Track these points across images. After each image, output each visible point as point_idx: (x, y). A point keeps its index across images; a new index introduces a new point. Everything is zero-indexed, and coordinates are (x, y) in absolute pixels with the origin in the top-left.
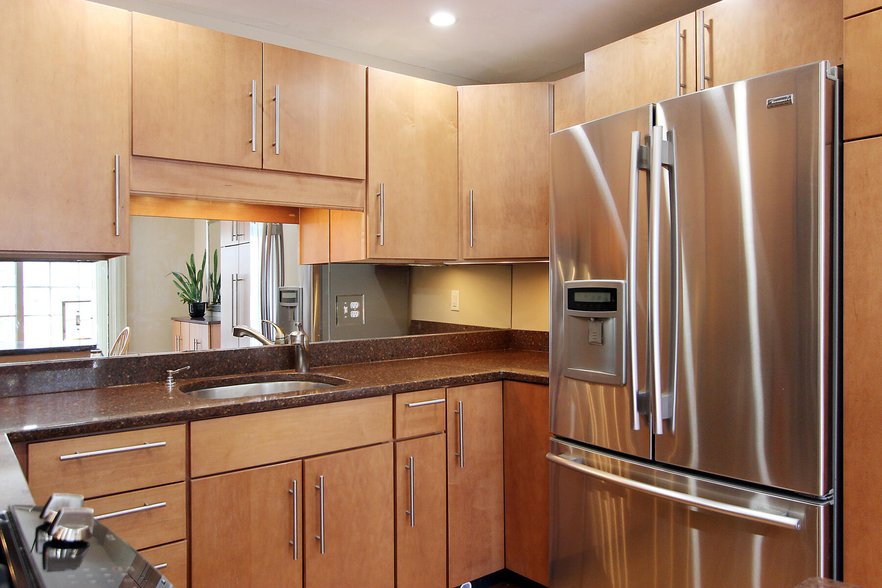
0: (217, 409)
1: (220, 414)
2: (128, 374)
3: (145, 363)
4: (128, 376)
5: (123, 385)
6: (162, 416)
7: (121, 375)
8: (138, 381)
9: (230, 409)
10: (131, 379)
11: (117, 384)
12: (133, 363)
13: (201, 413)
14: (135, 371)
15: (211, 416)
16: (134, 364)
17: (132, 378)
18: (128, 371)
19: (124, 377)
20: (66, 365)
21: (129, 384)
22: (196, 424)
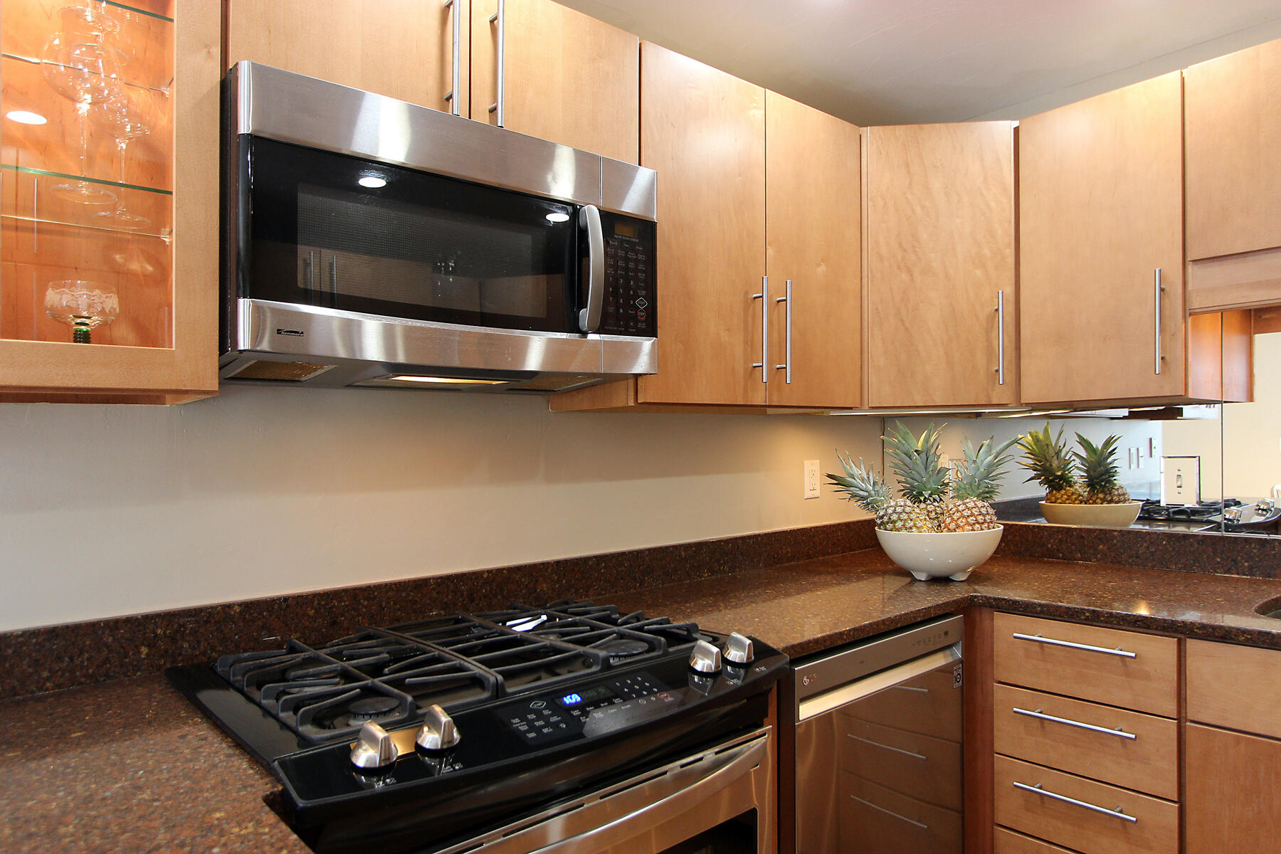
0: (1227, 629)
1: (1232, 639)
2: (1246, 561)
3: (1273, 548)
4: (1246, 564)
5: (1238, 574)
6: (1140, 619)
7: (1235, 561)
8: (1263, 574)
9: (1250, 635)
10: (1251, 568)
11: (1229, 571)
12: (1253, 545)
13: (1198, 628)
14: (1257, 559)
15: (1218, 637)
16: (1255, 548)
17: (1253, 568)
18: (1245, 556)
19: (1240, 564)
20: (1161, 537)
21: (1247, 575)
22: (1192, 645)
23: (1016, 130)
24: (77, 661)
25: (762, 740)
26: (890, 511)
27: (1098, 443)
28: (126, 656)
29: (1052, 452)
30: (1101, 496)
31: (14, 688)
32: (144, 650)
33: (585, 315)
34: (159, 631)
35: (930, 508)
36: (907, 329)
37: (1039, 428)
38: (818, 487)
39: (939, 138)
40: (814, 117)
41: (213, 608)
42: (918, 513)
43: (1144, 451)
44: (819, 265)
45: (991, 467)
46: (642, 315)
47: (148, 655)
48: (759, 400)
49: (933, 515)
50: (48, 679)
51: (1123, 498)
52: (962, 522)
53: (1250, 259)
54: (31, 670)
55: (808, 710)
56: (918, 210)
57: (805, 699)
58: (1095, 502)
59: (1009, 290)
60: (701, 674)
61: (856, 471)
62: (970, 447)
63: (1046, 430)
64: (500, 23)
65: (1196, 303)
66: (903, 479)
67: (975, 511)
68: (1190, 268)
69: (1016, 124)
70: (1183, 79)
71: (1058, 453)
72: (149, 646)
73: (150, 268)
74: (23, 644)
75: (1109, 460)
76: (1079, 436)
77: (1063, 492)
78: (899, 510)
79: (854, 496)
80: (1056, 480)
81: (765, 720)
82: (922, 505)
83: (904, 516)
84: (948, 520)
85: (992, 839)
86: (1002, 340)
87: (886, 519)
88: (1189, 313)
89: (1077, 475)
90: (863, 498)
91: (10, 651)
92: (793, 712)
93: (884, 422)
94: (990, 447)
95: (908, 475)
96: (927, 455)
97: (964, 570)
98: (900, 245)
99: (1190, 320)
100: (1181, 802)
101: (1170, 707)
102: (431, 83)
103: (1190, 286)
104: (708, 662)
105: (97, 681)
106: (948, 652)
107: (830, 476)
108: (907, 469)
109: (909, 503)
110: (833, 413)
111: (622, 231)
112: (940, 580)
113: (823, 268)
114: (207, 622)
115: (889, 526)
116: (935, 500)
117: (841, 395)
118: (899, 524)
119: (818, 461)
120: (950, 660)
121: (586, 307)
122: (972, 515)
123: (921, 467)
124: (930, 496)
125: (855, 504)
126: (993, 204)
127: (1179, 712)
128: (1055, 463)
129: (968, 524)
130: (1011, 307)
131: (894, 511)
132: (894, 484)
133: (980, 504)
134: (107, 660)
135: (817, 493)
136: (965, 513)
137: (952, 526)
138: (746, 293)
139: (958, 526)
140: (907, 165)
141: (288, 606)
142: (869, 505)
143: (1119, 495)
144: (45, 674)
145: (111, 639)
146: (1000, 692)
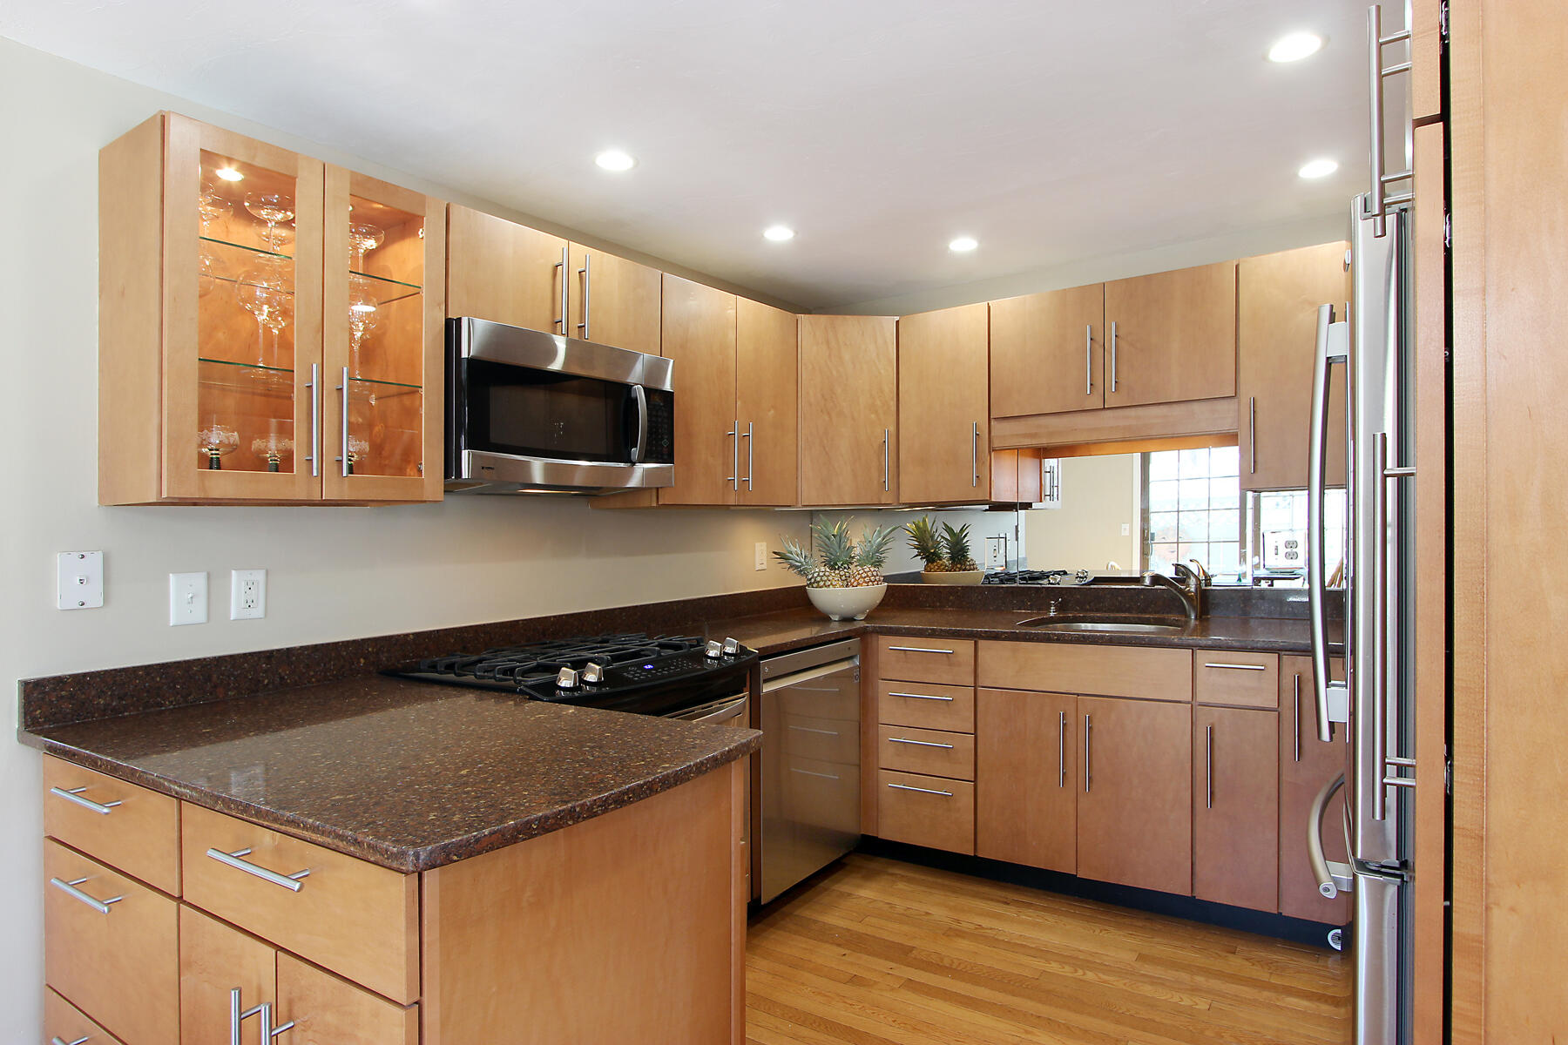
0: (996, 633)
3: (1042, 593)
4: (1029, 603)
6: (955, 631)
9: (1007, 634)
13: (983, 633)
14: (1034, 600)
16: (1033, 593)
22: (982, 643)
23: (897, 322)
24: (327, 666)
25: (743, 700)
26: (815, 575)
27: (957, 530)
28: (353, 664)
29: (928, 536)
30: (959, 566)
31: (296, 681)
32: (362, 661)
33: (635, 452)
34: (370, 649)
35: (842, 573)
36: (827, 453)
37: (918, 519)
38: (765, 563)
39: (849, 326)
40: (767, 311)
41: (399, 636)
42: (834, 576)
43: (1011, 536)
44: (769, 411)
45: (880, 545)
46: (665, 451)
47: (364, 663)
48: (732, 500)
49: (843, 578)
50: (313, 676)
51: (973, 567)
52: (861, 581)
53: (1022, 419)
54: (304, 671)
55: (767, 688)
56: (834, 373)
57: (766, 681)
58: (955, 571)
59: (892, 428)
60: (711, 658)
61: (793, 549)
62: (868, 532)
63: (924, 521)
64: (586, 275)
65: (996, 444)
66: (824, 554)
67: (869, 574)
68: (992, 423)
69: (897, 318)
70: (989, 308)
71: (932, 537)
72: (364, 658)
73: (360, 420)
74: (301, 654)
75: (965, 541)
76: (945, 525)
77: (935, 564)
78: (821, 574)
79: (792, 566)
80: (930, 556)
81: (745, 689)
82: (837, 572)
83: (825, 578)
84: (853, 581)
85: (878, 786)
86: (887, 461)
87: (813, 580)
88: (992, 450)
89: (945, 552)
90: (797, 567)
91: (294, 658)
92: (759, 689)
93: (812, 514)
94: (880, 532)
95: (828, 551)
96: (840, 537)
97: (863, 613)
98: (823, 396)
99: (993, 454)
100: (975, 734)
101: (970, 681)
102: (548, 313)
103: (992, 434)
104: (715, 651)
105: (338, 679)
106: (851, 662)
107: (775, 553)
108: (826, 547)
109: (828, 570)
110: (777, 509)
111: (657, 399)
112: (847, 619)
113: (772, 412)
114: (395, 644)
115: (815, 585)
116: (845, 568)
117: (782, 497)
118: (822, 584)
119: (764, 544)
120: (852, 666)
121: (636, 447)
122: (868, 576)
123: (836, 546)
124: (842, 565)
125: (792, 571)
126: (882, 371)
127: (975, 683)
128: (930, 544)
129: (865, 582)
130: (893, 440)
131: (818, 575)
132: (818, 557)
133: (872, 569)
134: (343, 667)
135: (764, 567)
136: (863, 575)
137: (855, 584)
138: (724, 432)
139: (859, 584)
140: (828, 342)
141: (439, 636)
142: (802, 572)
143: (970, 565)
144: (312, 673)
145: (345, 653)
146: (882, 685)
